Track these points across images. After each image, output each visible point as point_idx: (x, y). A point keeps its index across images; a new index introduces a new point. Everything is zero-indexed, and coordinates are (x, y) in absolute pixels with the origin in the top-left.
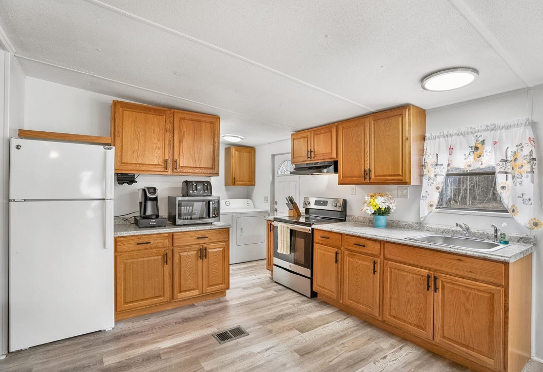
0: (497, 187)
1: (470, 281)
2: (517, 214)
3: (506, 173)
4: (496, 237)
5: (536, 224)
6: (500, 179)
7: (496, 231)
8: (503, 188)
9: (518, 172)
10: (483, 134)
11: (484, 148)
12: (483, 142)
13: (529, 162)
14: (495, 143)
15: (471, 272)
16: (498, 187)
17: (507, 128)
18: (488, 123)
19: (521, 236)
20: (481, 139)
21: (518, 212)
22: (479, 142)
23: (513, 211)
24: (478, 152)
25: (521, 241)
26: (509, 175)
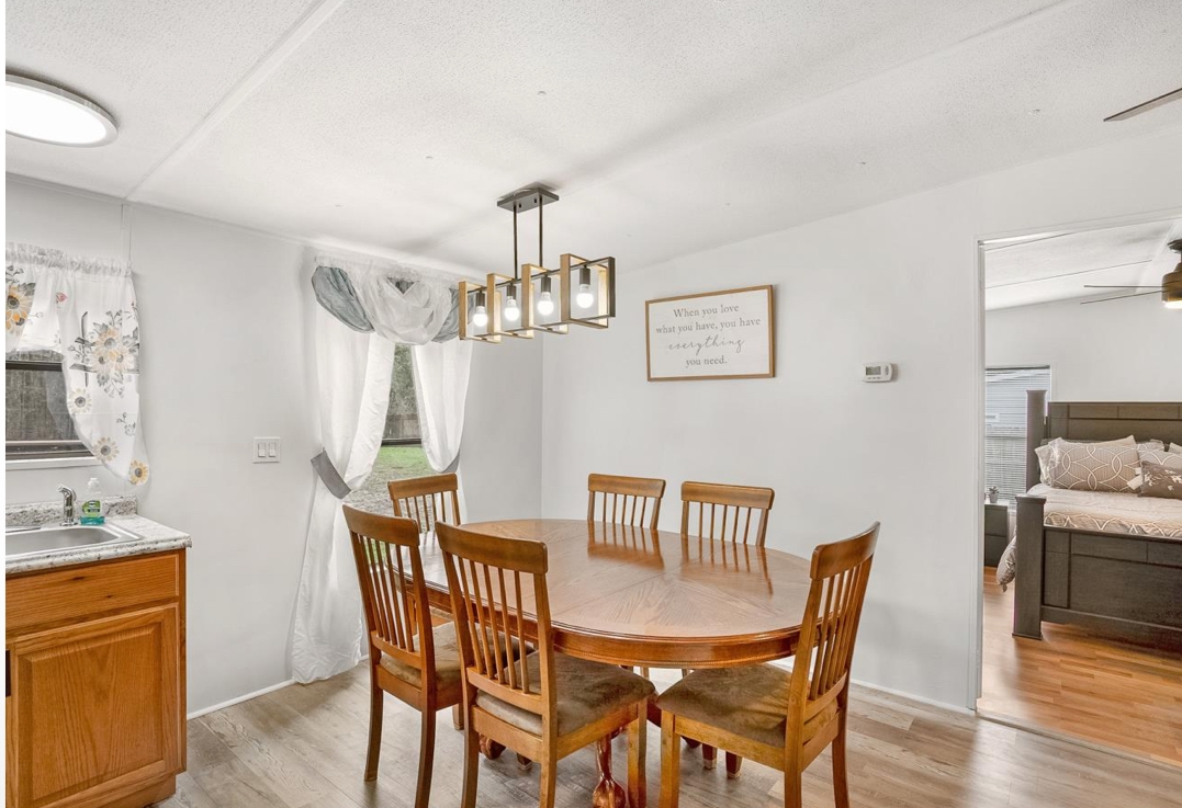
0: (68, 400)
1: (106, 620)
2: (115, 456)
3: (85, 368)
4: (70, 513)
5: (139, 473)
6: (74, 381)
7: (69, 501)
8: (80, 401)
9: (116, 369)
10: (26, 266)
11: (31, 304)
12: (30, 288)
13: (132, 351)
14: (61, 298)
15: (109, 597)
16: (70, 401)
17: (87, 271)
18: (45, 246)
19: (113, 502)
20: (22, 279)
21: (117, 452)
22: (16, 285)
23: (105, 450)
24: (18, 311)
25: (113, 512)
26: (89, 374)
